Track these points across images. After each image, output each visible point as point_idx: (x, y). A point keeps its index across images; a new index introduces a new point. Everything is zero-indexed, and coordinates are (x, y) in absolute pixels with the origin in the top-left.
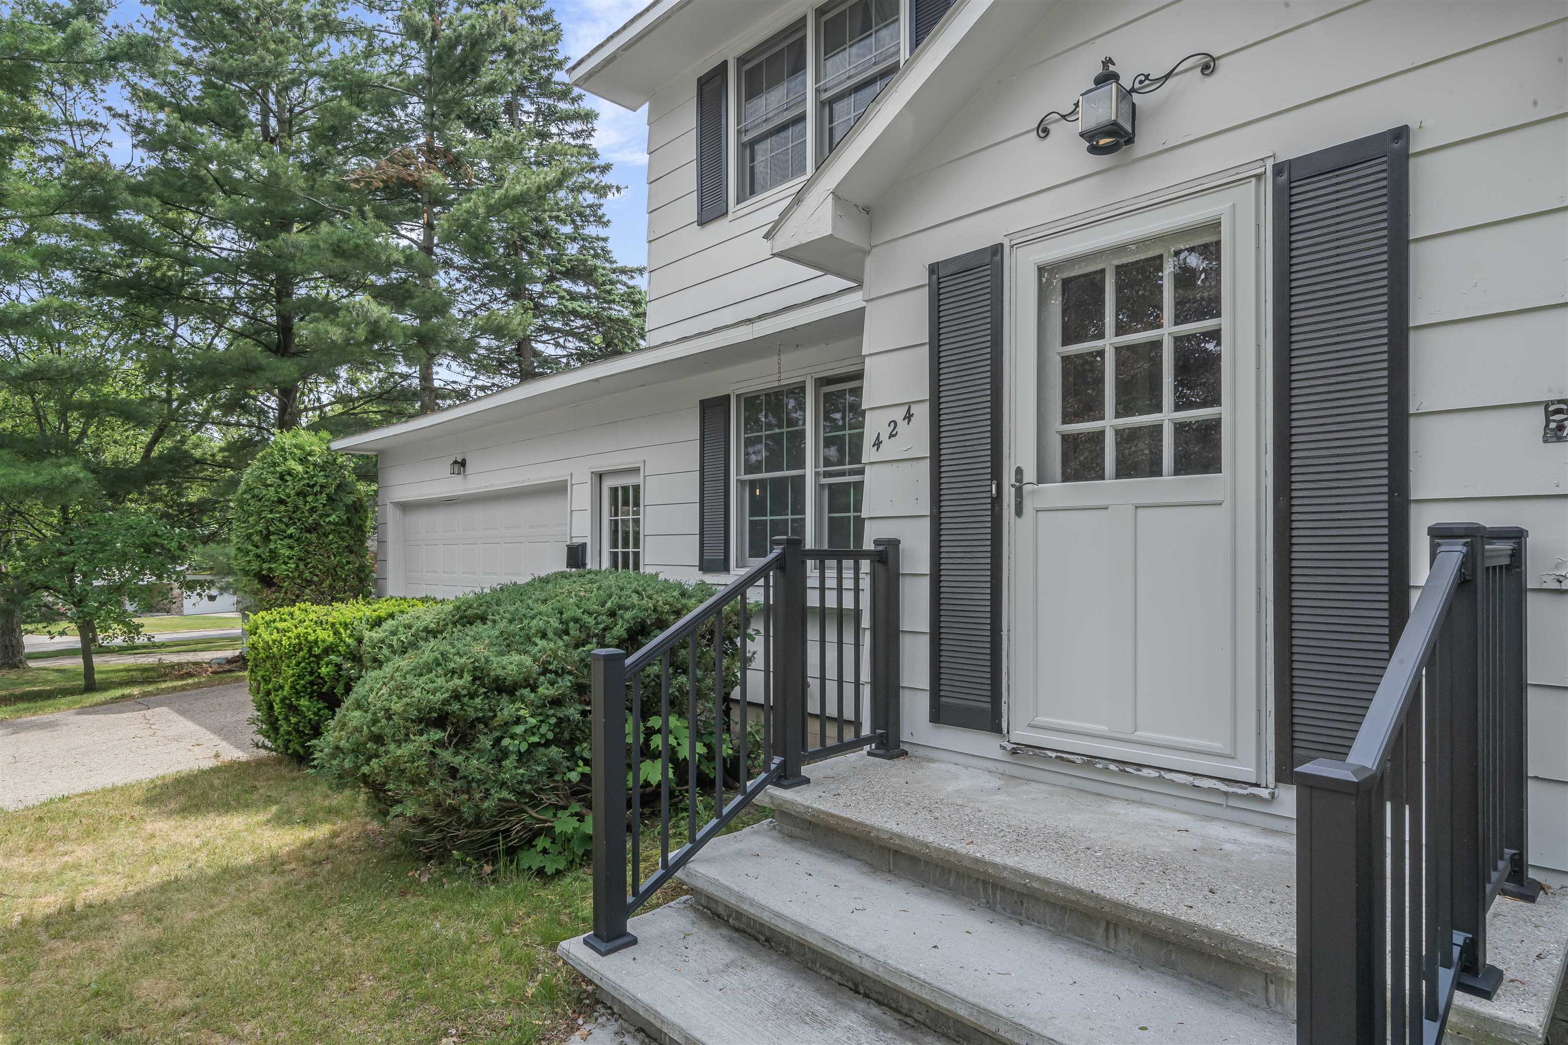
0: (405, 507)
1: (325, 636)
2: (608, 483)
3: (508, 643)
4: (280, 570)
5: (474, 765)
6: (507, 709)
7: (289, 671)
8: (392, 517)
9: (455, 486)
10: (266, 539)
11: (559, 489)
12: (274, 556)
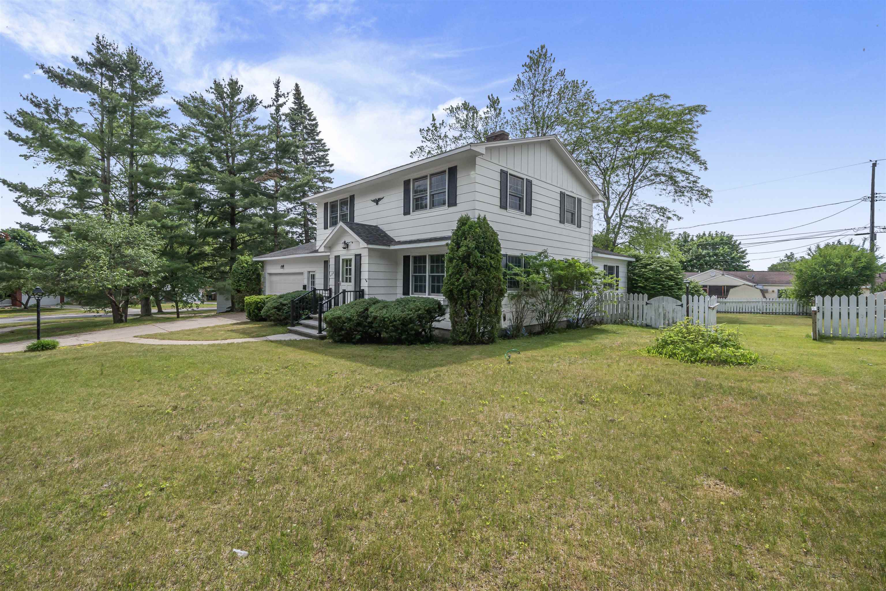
0: (270, 274)
1: (259, 300)
2: (311, 273)
3: (285, 300)
4: (242, 289)
5: (280, 313)
6: (284, 307)
7: (253, 306)
8: (267, 276)
9: (281, 271)
10: (239, 281)
11: (302, 274)
12: (240, 285)
